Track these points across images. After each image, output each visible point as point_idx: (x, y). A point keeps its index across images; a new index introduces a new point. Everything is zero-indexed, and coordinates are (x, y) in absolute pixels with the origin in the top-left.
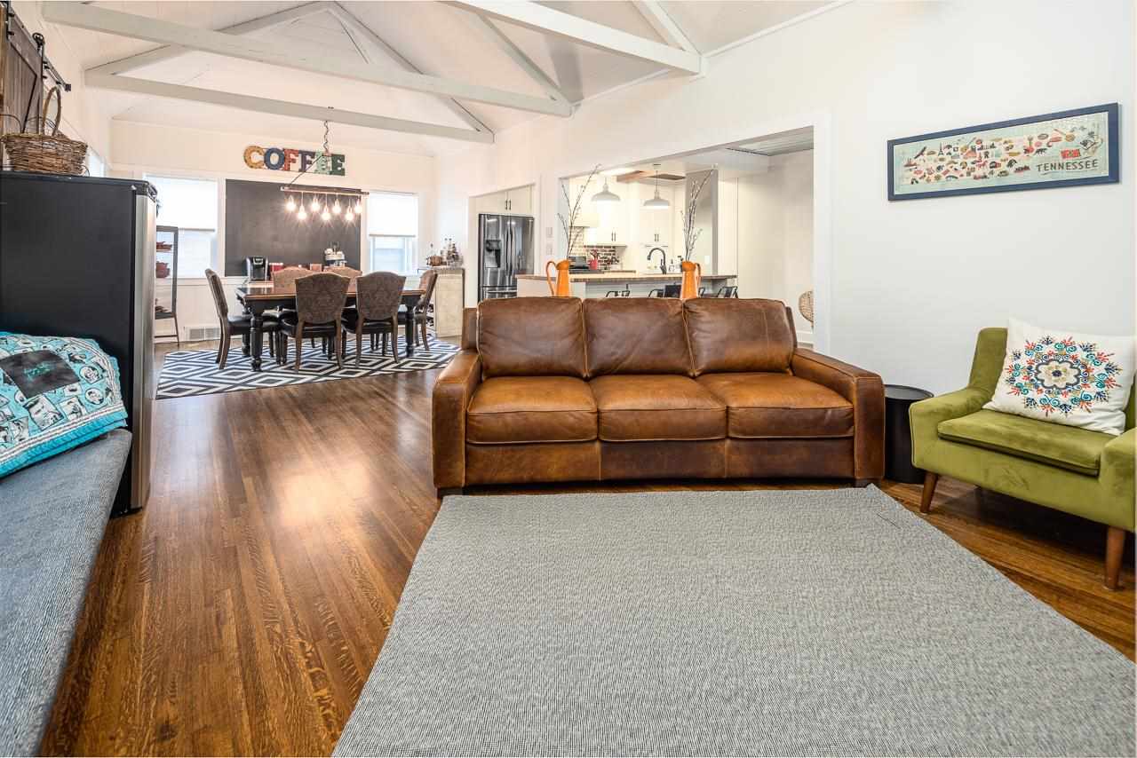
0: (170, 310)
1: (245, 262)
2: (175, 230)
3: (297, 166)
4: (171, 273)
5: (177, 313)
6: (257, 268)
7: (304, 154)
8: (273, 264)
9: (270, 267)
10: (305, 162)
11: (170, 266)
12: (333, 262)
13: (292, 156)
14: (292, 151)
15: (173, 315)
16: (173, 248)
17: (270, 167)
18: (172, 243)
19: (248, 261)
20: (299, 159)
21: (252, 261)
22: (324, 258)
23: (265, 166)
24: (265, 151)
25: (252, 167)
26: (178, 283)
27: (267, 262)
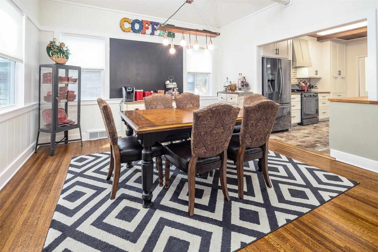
0: (76, 123)
1: (121, 90)
2: (79, 69)
3: (149, 31)
4: (77, 98)
5: (81, 124)
6: (129, 94)
7: (153, 24)
8: (138, 91)
9: (136, 92)
10: (154, 30)
11: (76, 93)
12: (170, 89)
13: (147, 25)
14: (147, 22)
15: (78, 126)
16: (77, 81)
17: (135, 31)
18: (77, 78)
19: (124, 89)
20: (150, 27)
21: (126, 89)
22: (166, 87)
23: (132, 31)
24: (132, 21)
25: (124, 31)
26: (82, 103)
27: (134, 89)
